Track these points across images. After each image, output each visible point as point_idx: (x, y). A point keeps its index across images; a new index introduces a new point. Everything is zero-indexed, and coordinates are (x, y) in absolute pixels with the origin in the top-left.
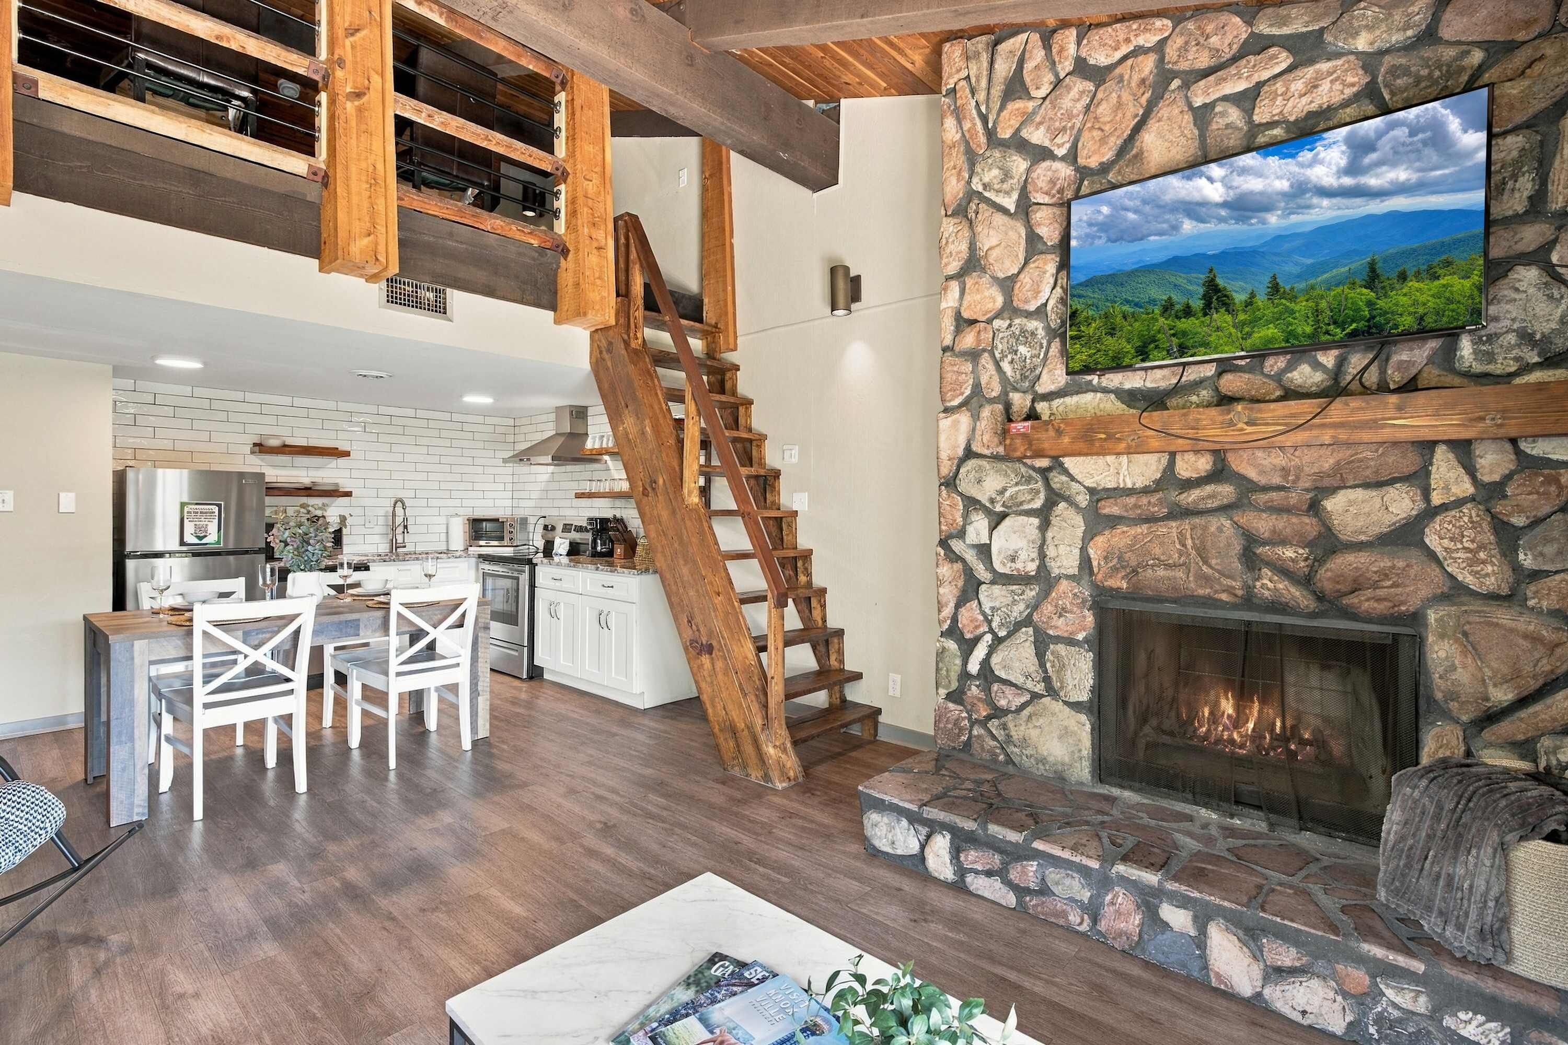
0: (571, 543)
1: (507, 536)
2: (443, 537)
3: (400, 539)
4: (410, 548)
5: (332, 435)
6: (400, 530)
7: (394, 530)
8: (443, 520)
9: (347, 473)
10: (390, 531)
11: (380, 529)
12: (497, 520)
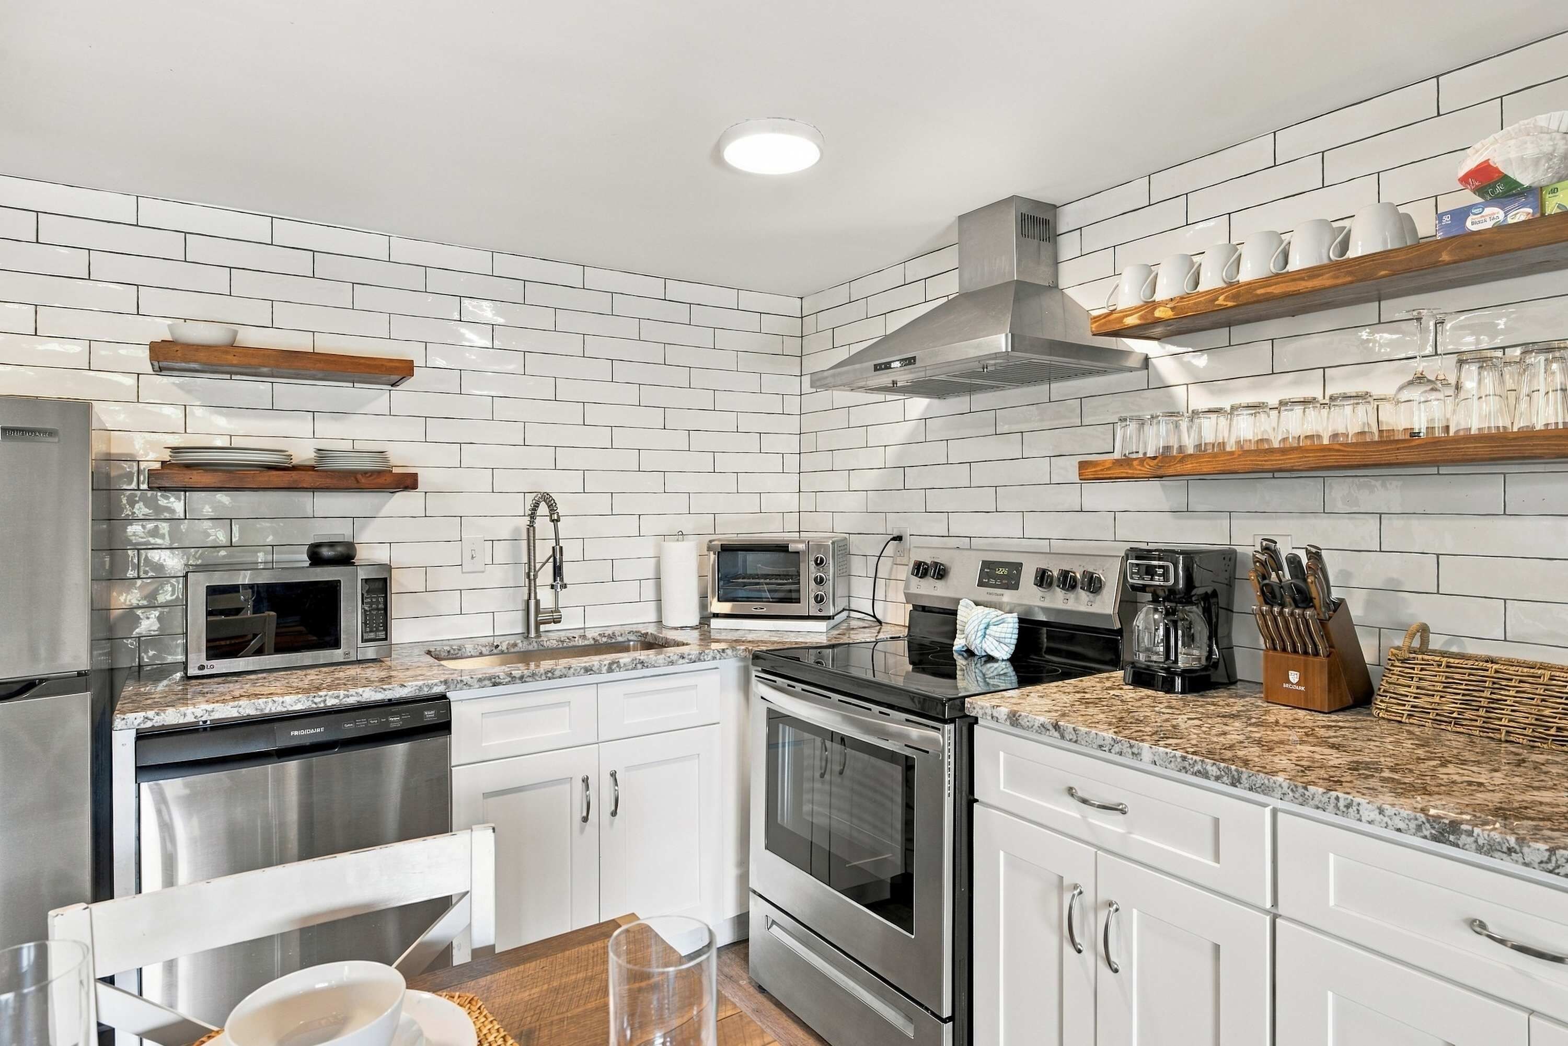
0: (1021, 621)
1: (808, 589)
2: (649, 590)
3: (546, 598)
4: (571, 622)
5: (378, 325)
6: (546, 575)
7: (531, 577)
8: (647, 548)
9: (415, 430)
10: (523, 581)
11: (497, 575)
12: (782, 548)
